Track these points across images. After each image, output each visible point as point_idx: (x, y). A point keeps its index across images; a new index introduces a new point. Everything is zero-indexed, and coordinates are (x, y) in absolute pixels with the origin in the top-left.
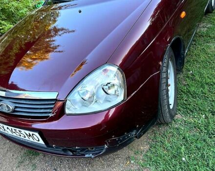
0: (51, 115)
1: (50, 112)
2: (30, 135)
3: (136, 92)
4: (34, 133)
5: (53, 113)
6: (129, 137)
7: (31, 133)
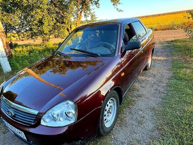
0: (32, 124)
1: (32, 122)
2: (20, 133)
3: (83, 118)
4: (22, 132)
5: (34, 123)
6: (76, 144)
7: (20, 132)
